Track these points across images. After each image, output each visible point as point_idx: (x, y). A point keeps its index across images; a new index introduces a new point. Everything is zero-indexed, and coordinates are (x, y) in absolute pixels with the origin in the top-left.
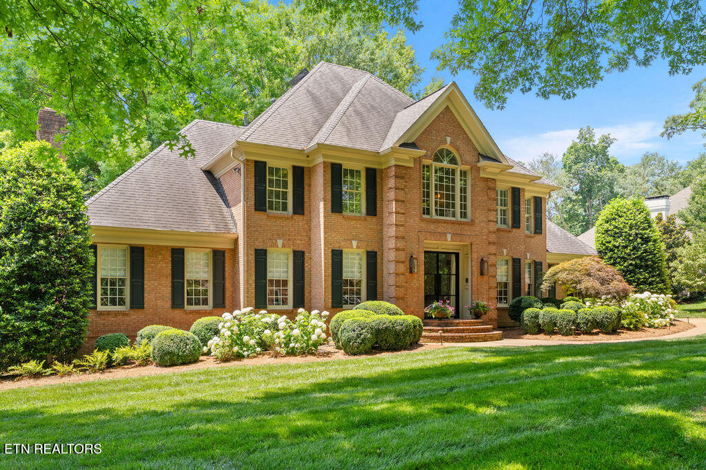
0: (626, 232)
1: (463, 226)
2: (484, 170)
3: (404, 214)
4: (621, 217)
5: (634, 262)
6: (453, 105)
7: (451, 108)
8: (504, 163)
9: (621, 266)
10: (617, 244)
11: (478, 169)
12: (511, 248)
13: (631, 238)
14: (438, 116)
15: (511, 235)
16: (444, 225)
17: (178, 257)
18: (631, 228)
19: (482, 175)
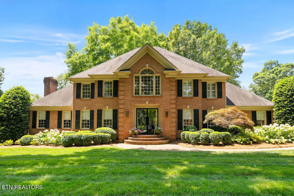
0: (285, 94)
1: (155, 98)
2: (167, 74)
3: (124, 95)
4: (284, 86)
5: (289, 109)
6: (150, 52)
7: (149, 53)
8: (177, 70)
9: (282, 110)
10: (280, 100)
11: (165, 75)
12: (192, 105)
13: (288, 96)
14: (142, 57)
15: (193, 99)
16: (145, 98)
17: (60, 113)
18: (288, 91)
19: (167, 76)
